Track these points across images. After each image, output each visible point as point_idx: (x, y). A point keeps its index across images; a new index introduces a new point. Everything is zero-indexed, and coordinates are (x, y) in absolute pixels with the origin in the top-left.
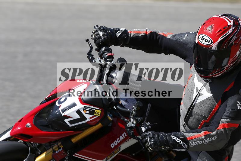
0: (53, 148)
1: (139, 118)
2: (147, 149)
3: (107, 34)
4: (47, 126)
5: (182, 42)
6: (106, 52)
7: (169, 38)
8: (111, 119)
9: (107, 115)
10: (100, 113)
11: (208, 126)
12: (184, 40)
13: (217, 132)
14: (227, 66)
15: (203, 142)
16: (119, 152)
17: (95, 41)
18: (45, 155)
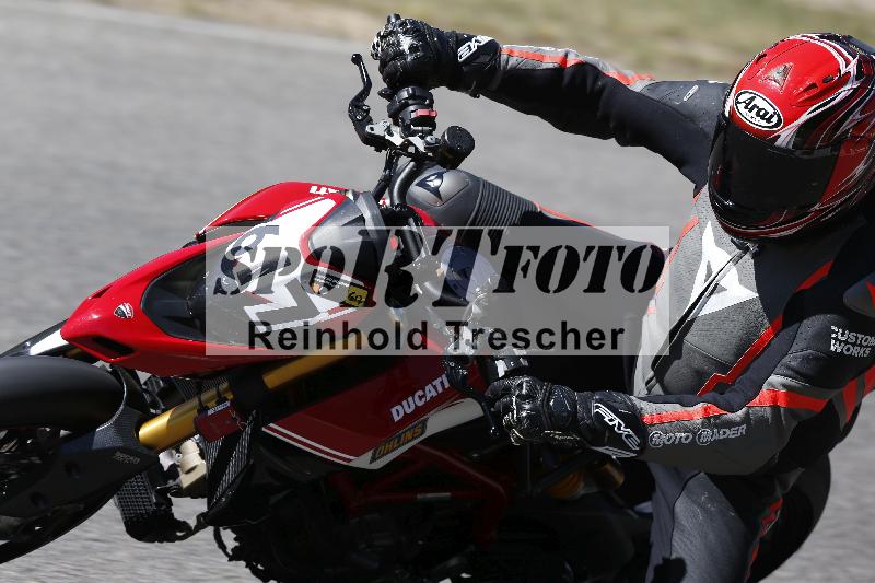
0: (200, 400)
2: (504, 432)
3: (427, 46)
4: (183, 323)
5: (678, 108)
6: (412, 105)
7: (638, 90)
11: (721, 392)
12: (683, 103)
13: (747, 414)
14: (818, 207)
15: (694, 438)
16: (419, 439)
17: (383, 66)
18: (169, 421)
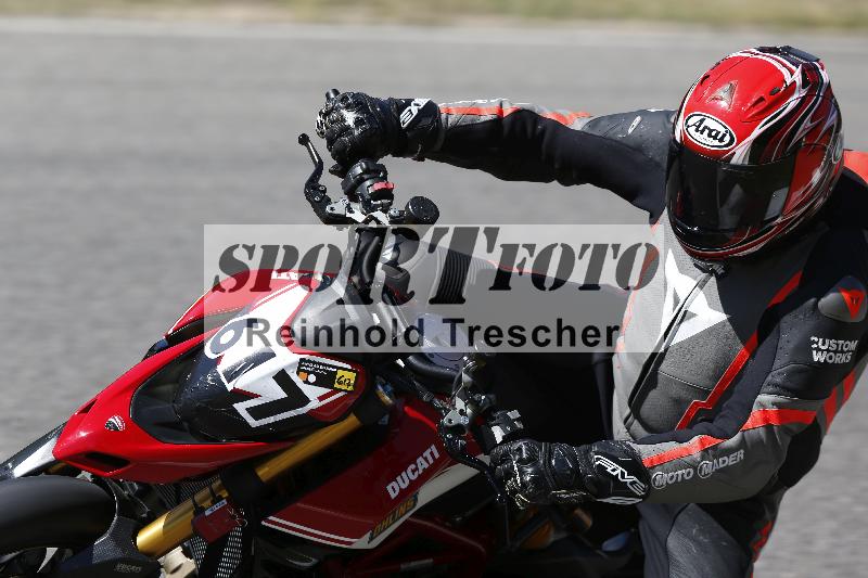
0: (194, 501)
1: (483, 397)
3: (371, 117)
4: (173, 427)
5: (624, 142)
6: (367, 180)
7: (579, 129)
8: (391, 402)
9: (376, 388)
10: (352, 382)
11: (711, 421)
12: (629, 136)
13: (743, 439)
14: (779, 220)
15: (695, 472)
16: (412, 512)
17: (330, 142)
18: (164, 526)
